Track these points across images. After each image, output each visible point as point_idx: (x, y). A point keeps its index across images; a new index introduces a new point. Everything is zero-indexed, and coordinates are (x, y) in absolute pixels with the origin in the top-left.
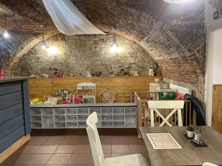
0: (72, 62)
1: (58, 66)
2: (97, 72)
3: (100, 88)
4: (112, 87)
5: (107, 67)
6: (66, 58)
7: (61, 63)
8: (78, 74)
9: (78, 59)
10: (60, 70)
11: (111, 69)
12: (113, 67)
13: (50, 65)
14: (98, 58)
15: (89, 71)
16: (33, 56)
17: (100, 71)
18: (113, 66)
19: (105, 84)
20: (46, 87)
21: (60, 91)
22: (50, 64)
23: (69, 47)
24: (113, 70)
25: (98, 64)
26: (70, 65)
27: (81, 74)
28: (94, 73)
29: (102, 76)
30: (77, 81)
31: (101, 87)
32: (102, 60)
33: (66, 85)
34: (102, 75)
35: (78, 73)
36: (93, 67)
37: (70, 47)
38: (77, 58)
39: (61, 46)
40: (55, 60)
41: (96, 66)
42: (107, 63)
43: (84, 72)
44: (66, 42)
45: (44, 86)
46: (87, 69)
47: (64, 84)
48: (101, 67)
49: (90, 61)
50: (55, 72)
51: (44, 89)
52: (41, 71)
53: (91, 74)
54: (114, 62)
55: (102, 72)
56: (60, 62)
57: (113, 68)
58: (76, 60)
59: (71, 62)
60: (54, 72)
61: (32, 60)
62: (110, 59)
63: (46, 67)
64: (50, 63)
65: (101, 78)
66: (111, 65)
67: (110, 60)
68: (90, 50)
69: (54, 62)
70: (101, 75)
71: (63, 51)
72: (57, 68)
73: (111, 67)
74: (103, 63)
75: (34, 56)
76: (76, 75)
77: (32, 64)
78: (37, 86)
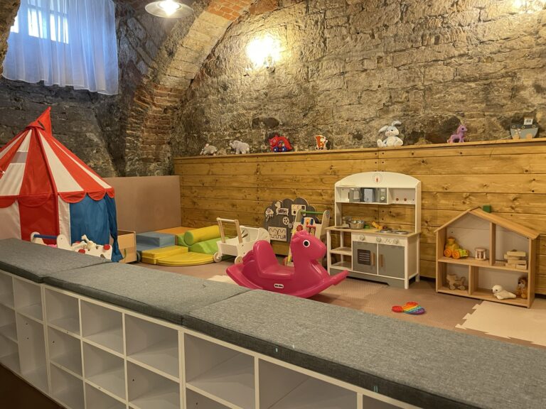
0: (327, 86)
1: (278, 110)
2: (433, 122)
3: (443, 202)
4: (515, 199)
5: (487, 88)
6: (307, 74)
7: (289, 96)
8: (345, 136)
9: (348, 68)
10: (283, 125)
11: (512, 97)
12: (523, 88)
13: (255, 108)
14: (444, 47)
15: (394, 118)
16: (212, 82)
17: (450, 115)
18: (527, 80)
19: (472, 183)
20: (239, 189)
21: (278, 205)
22: (255, 104)
23: (317, 22)
24: (523, 101)
25: (440, 78)
26: (319, 99)
27: (358, 137)
28: (418, 126)
29: (456, 141)
30: (337, 165)
31: (446, 194)
32: (461, 56)
33: (298, 181)
34: (459, 136)
35: (345, 130)
36: (416, 99)
37: (323, 23)
38: (344, 67)
39: (290, 27)
40: (270, 86)
41: (428, 90)
42: (489, 68)
43: (374, 124)
44: (307, 8)
45: (235, 184)
46: (385, 110)
47: (295, 180)
48: (455, 94)
49: (401, 73)
50: (270, 131)
51: (235, 194)
52: (231, 130)
53: (403, 131)
54: (532, 56)
55: (458, 121)
56: (284, 91)
57: (524, 94)
58: (343, 73)
59: (323, 85)
60: (266, 135)
61: (211, 97)
62: (508, 44)
63: (244, 115)
64: (256, 99)
65: (451, 152)
66: (513, 76)
67: (512, 49)
68: (402, 19)
69: (266, 94)
70: (453, 137)
71: (296, 45)
72: (277, 117)
73: (515, 90)
74: (467, 70)
75: (215, 80)
76: (341, 142)
77: (209, 108)
78: (218, 185)
